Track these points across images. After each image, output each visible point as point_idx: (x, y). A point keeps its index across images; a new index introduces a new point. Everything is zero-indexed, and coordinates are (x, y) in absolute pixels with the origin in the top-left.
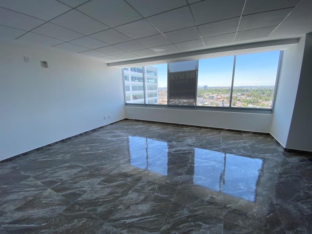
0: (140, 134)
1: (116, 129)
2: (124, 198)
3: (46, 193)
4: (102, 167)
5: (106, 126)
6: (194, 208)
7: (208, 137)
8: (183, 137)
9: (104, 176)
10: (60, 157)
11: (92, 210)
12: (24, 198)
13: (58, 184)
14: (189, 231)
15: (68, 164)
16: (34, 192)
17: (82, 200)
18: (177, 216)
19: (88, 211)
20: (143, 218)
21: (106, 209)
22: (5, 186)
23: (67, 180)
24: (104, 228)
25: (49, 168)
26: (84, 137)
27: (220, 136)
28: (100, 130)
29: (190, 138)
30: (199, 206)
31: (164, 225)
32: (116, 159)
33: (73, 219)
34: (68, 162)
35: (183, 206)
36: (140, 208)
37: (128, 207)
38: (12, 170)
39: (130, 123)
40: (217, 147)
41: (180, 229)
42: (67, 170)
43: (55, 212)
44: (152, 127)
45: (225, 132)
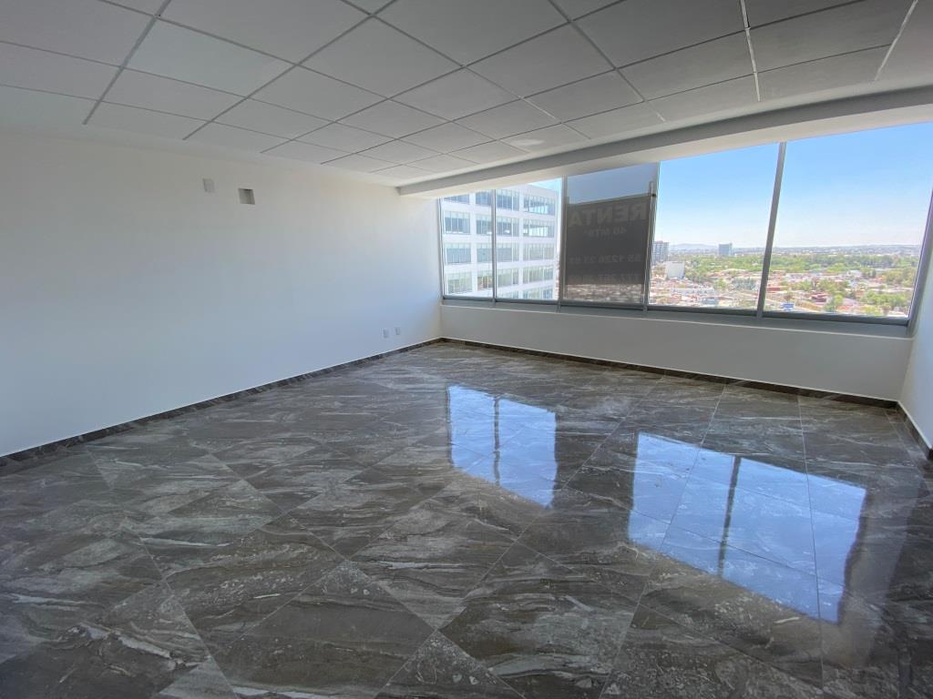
0: (470, 379)
1: (414, 363)
2: (398, 518)
3: (235, 488)
4: (361, 446)
5: (389, 354)
6: (565, 566)
7: (672, 401)
8: (592, 394)
9: (362, 466)
10: (272, 419)
11: (322, 533)
12: (191, 492)
13: (263, 472)
14: (537, 609)
15: (288, 435)
16: (211, 483)
17: (307, 510)
18: (517, 575)
19: (315, 532)
20: (430, 564)
21: (353, 535)
22: (156, 466)
23: (282, 468)
24: (343, 569)
25: (248, 438)
26: (333, 378)
27: (717, 400)
28: (372, 365)
29: (615, 400)
30: (581, 563)
31: (478, 587)
32: (398, 433)
33: (282, 543)
34: (287, 430)
35: (537, 556)
36: (430, 543)
37: (401, 538)
38: (172, 437)
39: (452, 349)
40: (691, 429)
41: (514, 601)
42: (283, 445)
43: (248, 524)
44: (511, 363)
45: (737, 390)
